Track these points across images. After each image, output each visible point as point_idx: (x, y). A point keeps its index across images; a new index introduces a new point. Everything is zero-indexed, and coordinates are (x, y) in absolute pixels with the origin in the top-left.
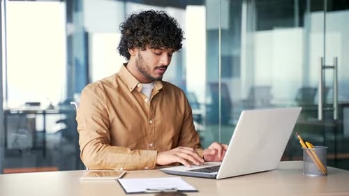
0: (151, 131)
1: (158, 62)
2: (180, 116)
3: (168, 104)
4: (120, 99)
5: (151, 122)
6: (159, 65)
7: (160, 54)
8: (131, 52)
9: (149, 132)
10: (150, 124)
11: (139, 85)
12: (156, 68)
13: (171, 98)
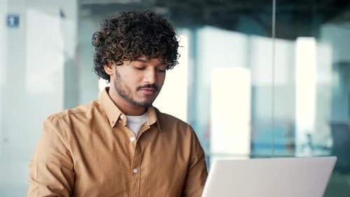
0: (135, 184)
1: (141, 79)
2: (182, 164)
3: (166, 146)
4: (91, 137)
5: (135, 171)
6: (143, 84)
7: (143, 68)
8: (107, 70)
9: (131, 186)
10: (134, 173)
11: (122, 117)
12: (139, 89)
13: (169, 138)
